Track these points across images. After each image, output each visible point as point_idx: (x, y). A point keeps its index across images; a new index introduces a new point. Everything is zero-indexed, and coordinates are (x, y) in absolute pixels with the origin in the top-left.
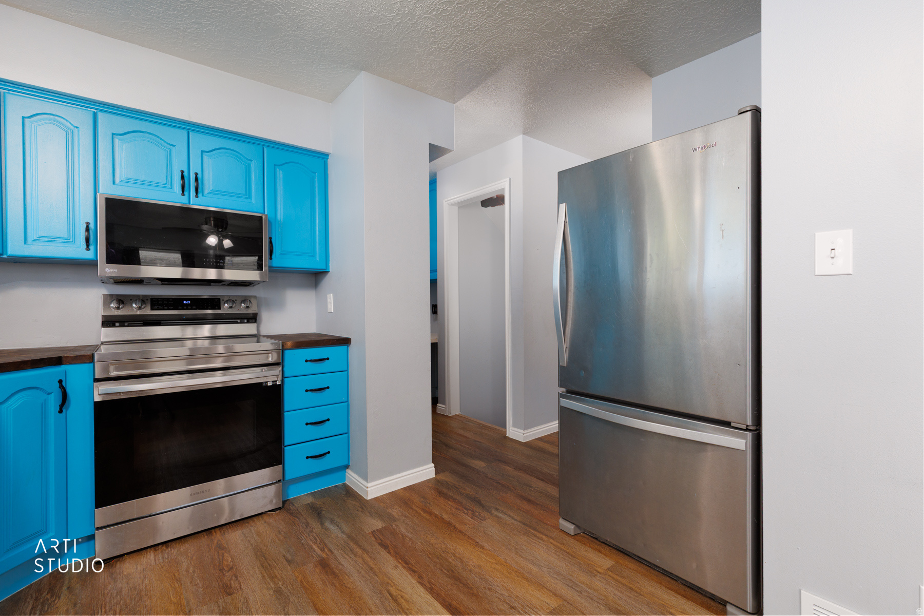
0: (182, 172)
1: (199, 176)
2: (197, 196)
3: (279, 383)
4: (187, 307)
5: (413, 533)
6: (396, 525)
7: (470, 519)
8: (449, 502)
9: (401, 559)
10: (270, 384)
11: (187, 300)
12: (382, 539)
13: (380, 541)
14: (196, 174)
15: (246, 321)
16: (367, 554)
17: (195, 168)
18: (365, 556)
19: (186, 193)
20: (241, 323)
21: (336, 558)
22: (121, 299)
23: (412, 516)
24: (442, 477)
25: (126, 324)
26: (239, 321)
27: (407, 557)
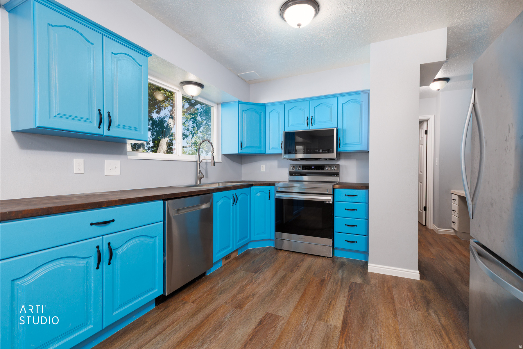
0: (308, 117)
1: (313, 117)
2: (312, 126)
3: (331, 203)
4: (313, 169)
5: (369, 292)
6: (366, 286)
7: (409, 305)
8: (408, 294)
9: (350, 296)
10: (327, 202)
11: (313, 166)
12: (353, 286)
13: (351, 286)
14: (312, 117)
15: (335, 175)
16: (341, 287)
17: (312, 115)
18: (339, 288)
19: (309, 125)
20: (334, 176)
21: (329, 282)
22: (294, 166)
23: (379, 287)
24: (423, 282)
25: (296, 175)
26: (333, 175)
27: (353, 297)
